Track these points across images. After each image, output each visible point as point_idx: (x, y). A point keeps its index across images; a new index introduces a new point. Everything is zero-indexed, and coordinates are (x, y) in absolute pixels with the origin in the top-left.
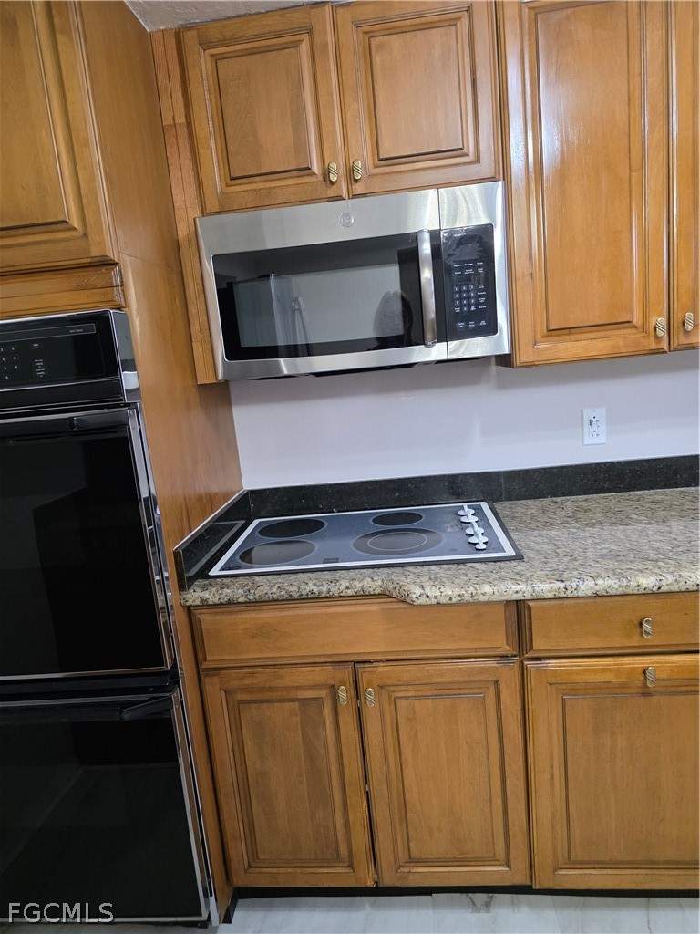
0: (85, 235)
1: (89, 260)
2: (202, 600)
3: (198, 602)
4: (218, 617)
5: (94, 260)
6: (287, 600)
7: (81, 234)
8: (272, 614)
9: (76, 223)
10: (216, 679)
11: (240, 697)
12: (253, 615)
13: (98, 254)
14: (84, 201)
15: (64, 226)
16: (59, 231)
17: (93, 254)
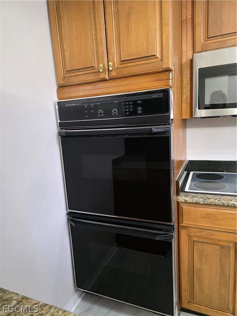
0: (162, 60)
1: (162, 70)
2: (185, 200)
3: (183, 201)
4: (190, 208)
5: (164, 69)
6: (222, 206)
7: (160, 60)
8: (213, 210)
9: (158, 55)
10: (186, 231)
11: (195, 239)
12: (205, 209)
13: (166, 67)
14: (164, 47)
15: (154, 57)
16: (151, 59)
17: (164, 67)
